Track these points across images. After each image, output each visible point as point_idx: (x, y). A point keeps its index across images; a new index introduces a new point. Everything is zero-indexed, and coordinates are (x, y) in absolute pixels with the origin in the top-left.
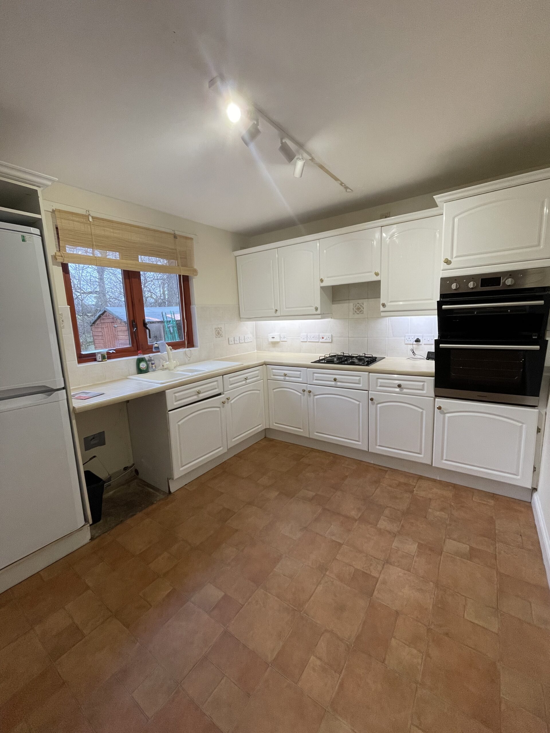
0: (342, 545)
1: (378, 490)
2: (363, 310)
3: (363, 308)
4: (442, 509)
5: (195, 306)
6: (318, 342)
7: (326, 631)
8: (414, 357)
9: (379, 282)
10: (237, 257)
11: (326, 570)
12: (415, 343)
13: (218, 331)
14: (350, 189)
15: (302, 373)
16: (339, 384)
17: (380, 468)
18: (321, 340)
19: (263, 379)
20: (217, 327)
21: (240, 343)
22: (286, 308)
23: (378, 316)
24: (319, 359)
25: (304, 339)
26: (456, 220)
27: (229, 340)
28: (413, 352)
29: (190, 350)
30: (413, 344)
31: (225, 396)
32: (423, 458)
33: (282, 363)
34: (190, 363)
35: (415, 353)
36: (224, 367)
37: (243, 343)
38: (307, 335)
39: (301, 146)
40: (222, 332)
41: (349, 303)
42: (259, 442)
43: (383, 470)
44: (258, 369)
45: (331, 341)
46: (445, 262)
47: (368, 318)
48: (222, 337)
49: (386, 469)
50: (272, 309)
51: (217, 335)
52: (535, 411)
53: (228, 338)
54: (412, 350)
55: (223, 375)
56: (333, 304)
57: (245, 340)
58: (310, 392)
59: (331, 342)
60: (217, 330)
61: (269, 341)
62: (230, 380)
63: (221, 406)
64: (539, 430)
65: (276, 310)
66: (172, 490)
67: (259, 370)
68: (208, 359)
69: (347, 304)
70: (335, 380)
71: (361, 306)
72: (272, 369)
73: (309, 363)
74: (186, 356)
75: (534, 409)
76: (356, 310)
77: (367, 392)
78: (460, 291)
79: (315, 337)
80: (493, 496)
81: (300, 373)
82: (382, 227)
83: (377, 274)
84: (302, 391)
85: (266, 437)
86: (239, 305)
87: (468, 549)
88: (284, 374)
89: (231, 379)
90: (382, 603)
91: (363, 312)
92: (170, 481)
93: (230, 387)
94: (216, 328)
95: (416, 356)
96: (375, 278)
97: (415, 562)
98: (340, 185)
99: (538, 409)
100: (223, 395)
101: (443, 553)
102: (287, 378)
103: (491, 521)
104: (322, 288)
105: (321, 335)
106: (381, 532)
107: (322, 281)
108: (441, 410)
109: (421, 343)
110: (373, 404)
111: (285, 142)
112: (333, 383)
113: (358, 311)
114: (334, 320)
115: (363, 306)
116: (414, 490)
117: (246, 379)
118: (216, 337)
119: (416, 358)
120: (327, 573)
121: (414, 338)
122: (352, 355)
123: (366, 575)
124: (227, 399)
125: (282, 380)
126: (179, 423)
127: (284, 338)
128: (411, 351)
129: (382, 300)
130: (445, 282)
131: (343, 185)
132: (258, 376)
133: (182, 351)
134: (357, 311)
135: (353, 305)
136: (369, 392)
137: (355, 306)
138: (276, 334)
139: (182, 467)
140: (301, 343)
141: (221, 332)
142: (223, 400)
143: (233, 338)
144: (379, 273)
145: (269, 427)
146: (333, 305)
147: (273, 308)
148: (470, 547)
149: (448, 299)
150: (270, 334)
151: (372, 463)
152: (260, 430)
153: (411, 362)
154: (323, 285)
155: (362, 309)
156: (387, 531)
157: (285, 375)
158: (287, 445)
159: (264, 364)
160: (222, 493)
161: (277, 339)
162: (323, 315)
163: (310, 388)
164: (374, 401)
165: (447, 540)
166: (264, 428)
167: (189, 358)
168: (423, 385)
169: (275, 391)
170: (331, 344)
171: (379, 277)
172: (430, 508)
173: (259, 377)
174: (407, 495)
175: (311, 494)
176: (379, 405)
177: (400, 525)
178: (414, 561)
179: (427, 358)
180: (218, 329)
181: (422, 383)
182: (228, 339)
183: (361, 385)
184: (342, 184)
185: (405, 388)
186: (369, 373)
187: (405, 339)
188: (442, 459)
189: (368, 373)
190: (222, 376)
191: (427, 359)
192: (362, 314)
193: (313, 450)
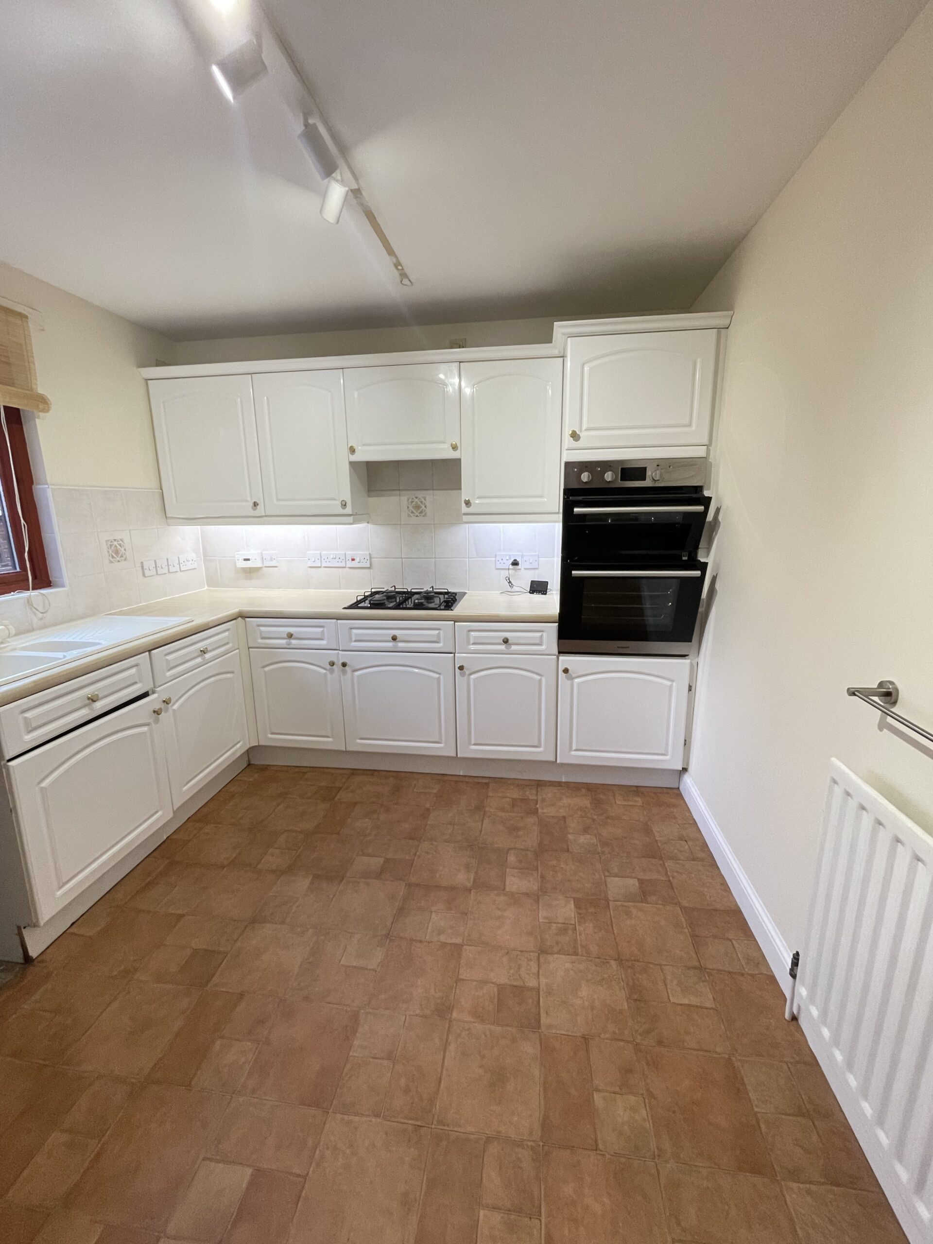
0: (462, 946)
1: (486, 821)
2: (425, 508)
3: (425, 507)
4: (586, 830)
5: (48, 488)
6: (345, 567)
7: (489, 1140)
8: (510, 589)
9: (457, 462)
10: (149, 382)
11: (450, 1009)
12: (511, 567)
13: (116, 546)
14: (410, 281)
15: (325, 629)
16: (401, 645)
17: (476, 780)
18: (350, 564)
19: (238, 649)
20: (112, 538)
21: (169, 572)
22: (278, 500)
23: (456, 519)
24: (356, 601)
25: (314, 561)
26: (586, 369)
27: (145, 567)
28: (510, 582)
29: (43, 595)
30: (509, 569)
31: (159, 696)
32: (542, 753)
33: (281, 612)
34: (45, 627)
35: (512, 584)
36: (150, 630)
37: (177, 572)
38: (320, 554)
39: (344, 150)
40: (125, 550)
41: (400, 496)
42: (236, 778)
43: (483, 784)
44: (226, 628)
45: (369, 566)
46: (571, 437)
47: (434, 524)
48: (125, 560)
49: (486, 781)
50: (247, 501)
51: (113, 557)
52: (686, 662)
53: (142, 563)
54: (507, 578)
55: (150, 651)
56: (369, 496)
57: (181, 565)
58: (344, 665)
59: (369, 568)
60: (111, 546)
61: (238, 567)
62: (167, 660)
63: (151, 721)
64: (690, 690)
65: (255, 504)
66: (33, 952)
67: (228, 630)
68: (92, 612)
69: (395, 497)
70: (394, 638)
71: (421, 502)
72: (259, 626)
73: (339, 610)
74: (31, 609)
75: (685, 659)
76: (412, 509)
77: (453, 655)
78: (595, 486)
79: (337, 558)
80: (637, 790)
81: (321, 629)
82: (460, 362)
83: (455, 448)
84: (329, 664)
85: (252, 762)
86: (161, 489)
87: (637, 884)
88: (287, 635)
89: (169, 657)
90: (558, 1032)
91: (426, 514)
92: (26, 933)
93: (169, 674)
94: (109, 540)
95: (515, 589)
96: (452, 455)
97: (580, 935)
98: (392, 264)
99: (688, 659)
100: (155, 696)
101: (611, 903)
102: (294, 642)
103: (647, 830)
104: (352, 464)
105: (350, 554)
106: (515, 899)
107: (352, 450)
108: (568, 674)
109: (519, 567)
110: (463, 675)
111: (315, 124)
112: (390, 645)
113: (417, 512)
114: (372, 526)
115: (425, 504)
116: (537, 809)
117: (204, 652)
118: (111, 562)
119: (513, 591)
120: (455, 1015)
121: (510, 559)
122: (412, 590)
123: (519, 991)
124: (164, 701)
125: (283, 646)
126: (43, 785)
127: (271, 559)
128: (507, 580)
129: (465, 495)
130: (572, 469)
131: (400, 267)
132: (228, 643)
133: (18, 598)
134: (415, 512)
135: (408, 500)
136: (456, 654)
137: (412, 502)
138: (252, 553)
139: (61, 887)
140: (309, 569)
141: (123, 549)
142: (157, 707)
143: (153, 562)
144: (458, 445)
145: (257, 744)
146: (370, 499)
147: (249, 499)
148: (639, 880)
149: (580, 498)
150: (238, 552)
151: (461, 774)
152: (239, 754)
153: (505, 598)
154: (355, 458)
155: (423, 507)
156: (523, 894)
157: (290, 636)
158: (300, 772)
159: (238, 617)
160: (180, 917)
161: (255, 563)
162: (357, 517)
163: (343, 657)
164: (464, 670)
165: (609, 879)
166: (248, 747)
167: (40, 615)
168: (542, 636)
169: (267, 669)
170: (370, 570)
171: (458, 452)
172: (569, 833)
173: (230, 645)
174: (531, 820)
175: (376, 862)
176: (473, 677)
177: (539, 877)
178: (578, 933)
179: (530, 591)
180: (115, 543)
181: (539, 634)
182: (139, 565)
183: (441, 645)
184: (397, 265)
185: (513, 644)
186: (455, 622)
187: (496, 560)
188: (570, 749)
189: (453, 622)
190: (147, 653)
191: (530, 593)
192: (423, 516)
193: (354, 772)
